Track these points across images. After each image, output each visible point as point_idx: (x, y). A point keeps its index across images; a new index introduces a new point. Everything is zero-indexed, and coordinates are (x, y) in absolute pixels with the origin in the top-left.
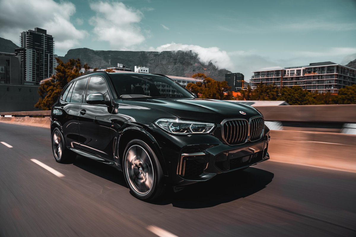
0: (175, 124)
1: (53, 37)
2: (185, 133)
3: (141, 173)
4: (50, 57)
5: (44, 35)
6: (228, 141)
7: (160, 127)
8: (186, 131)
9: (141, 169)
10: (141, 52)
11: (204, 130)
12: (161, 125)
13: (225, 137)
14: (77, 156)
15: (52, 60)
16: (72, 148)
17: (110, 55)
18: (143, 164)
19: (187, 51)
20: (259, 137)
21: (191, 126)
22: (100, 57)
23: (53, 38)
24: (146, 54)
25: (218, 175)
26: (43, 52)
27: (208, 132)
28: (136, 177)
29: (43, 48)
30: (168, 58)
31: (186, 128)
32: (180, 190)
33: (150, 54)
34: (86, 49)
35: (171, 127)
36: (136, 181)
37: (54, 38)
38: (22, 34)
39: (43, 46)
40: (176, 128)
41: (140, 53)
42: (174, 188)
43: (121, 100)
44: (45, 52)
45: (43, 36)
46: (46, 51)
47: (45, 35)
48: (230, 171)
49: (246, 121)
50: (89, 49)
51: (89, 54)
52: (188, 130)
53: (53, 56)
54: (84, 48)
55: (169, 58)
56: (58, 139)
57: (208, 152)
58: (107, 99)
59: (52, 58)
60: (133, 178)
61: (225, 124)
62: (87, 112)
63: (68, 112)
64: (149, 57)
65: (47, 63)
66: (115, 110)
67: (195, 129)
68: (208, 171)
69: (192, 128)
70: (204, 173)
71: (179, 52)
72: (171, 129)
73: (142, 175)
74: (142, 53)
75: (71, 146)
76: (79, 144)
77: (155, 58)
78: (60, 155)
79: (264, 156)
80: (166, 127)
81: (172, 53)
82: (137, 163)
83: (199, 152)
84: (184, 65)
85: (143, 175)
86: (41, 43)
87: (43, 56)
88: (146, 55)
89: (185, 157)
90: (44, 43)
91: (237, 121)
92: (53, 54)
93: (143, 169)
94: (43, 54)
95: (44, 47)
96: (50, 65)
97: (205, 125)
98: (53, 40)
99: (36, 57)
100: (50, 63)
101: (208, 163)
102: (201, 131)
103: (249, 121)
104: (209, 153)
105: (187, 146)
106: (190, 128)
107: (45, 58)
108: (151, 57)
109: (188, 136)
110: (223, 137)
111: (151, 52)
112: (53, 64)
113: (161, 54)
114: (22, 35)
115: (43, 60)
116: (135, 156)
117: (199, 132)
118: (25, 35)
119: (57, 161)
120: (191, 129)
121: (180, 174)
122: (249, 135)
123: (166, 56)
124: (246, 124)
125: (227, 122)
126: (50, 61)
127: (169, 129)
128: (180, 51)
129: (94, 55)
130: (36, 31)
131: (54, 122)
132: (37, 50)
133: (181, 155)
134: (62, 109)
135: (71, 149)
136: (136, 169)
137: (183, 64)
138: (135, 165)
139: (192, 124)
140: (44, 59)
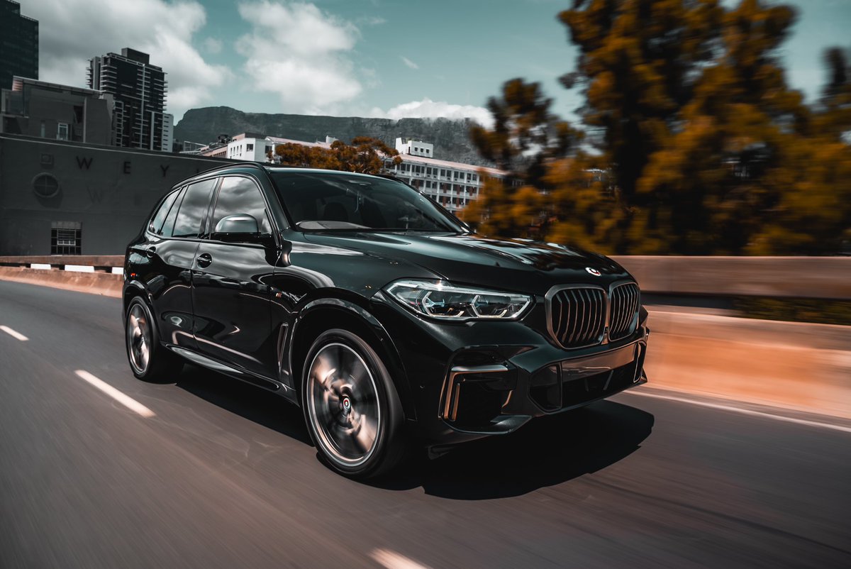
0: (435, 295)
1: (163, 71)
2: (459, 316)
3: (346, 412)
4: (156, 120)
5: (144, 65)
6: (559, 338)
7: (399, 300)
8: (462, 312)
9: (347, 401)
10: (353, 119)
11: (505, 311)
12: (400, 297)
13: (555, 329)
14: (185, 364)
15: (161, 126)
16: (175, 346)
17: (280, 125)
18: (355, 391)
19: (457, 120)
20: (628, 329)
21: (474, 301)
22: (258, 127)
23: (163, 74)
24: (365, 124)
25: (534, 419)
26: (140, 106)
27: (514, 316)
28: (333, 420)
29: (140, 97)
30: (414, 133)
31: (461, 304)
32: (442, 454)
33: (372, 125)
34: (227, 108)
35: (427, 301)
36: (333, 428)
37: (165, 75)
38: (92, 62)
39: (141, 92)
40: (440, 304)
41: (351, 122)
42: (429, 450)
43: (300, 234)
44: (145, 108)
45: (142, 68)
46: (148, 106)
47: (146, 66)
48: (563, 410)
49: (601, 292)
50: (233, 110)
51: (234, 121)
52: (468, 310)
53: (162, 118)
54: (223, 107)
55: (417, 135)
56: (140, 324)
57: (515, 364)
58: (265, 229)
59: (161, 121)
60: (327, 421)
61: (554, 298)
62: (215, 260)
63: (167, 258)
64: (371, 132)
65: (149, 133)
66: (284, 257)
67: (485, 309)
68: (510, 411)
69: (475, 305)
70: (503, 415)
71: (439, 120)
72: (426, 306)
73: (350, 416)
74: (355, 122)
75: (171, 341)
76: (192, 336)
77: (383, 133)
78: (145, 362)
79: (638, 376)
80: (414, 300)
81: (423, 123)
82: (339, 387)
83: (494, 362)
84: (450, 152)
85: (353, 418)
86: (135, 86)
87: (139, 117)
88: (364, 126)
89: (460, 376)
90: (144, 86)
91: (583, 290)
92: (164, 112)
93: (353, 402)
94: (140, 112)
95: (143, 95)
96: (155, 139)
97: (508, 298)
98: (163, 79)
99: (124, 118)
100: (155, 134)
101: (511, 392)
102: (498, 313)
103: (608, 292)
104: (515, 366)
105: (463, 348)
106: (472, 305)
107: (144, 122)
108: (375, 132)
109: (468, 323)
110: (550, 327)
111: (376, 120)
112: (163, 137)
113: (398, 125)
114: (91, 66)
115: (139, 126)
116: (333, 371)
117: (492, 315)
118: (100, 64)
119: (136, 376)
120: (474, 309)
121: (446, 415)
122: (606, 325)
123: (410, 128)
124: (601, 299)
125: (560, 293)
126: (155, 129)
127: (421, 306)
128: (442, 118)
129: (245, 124)
130: (126, 55)
131: (133, 282)
132: (127, 101)
133: (450, 371)
134: (152, 251)
135: (174, 349)
136: (336, 401)
137: (448, 150)
138: (332, 391)
139: (477, 296)
140: (142, 125)
